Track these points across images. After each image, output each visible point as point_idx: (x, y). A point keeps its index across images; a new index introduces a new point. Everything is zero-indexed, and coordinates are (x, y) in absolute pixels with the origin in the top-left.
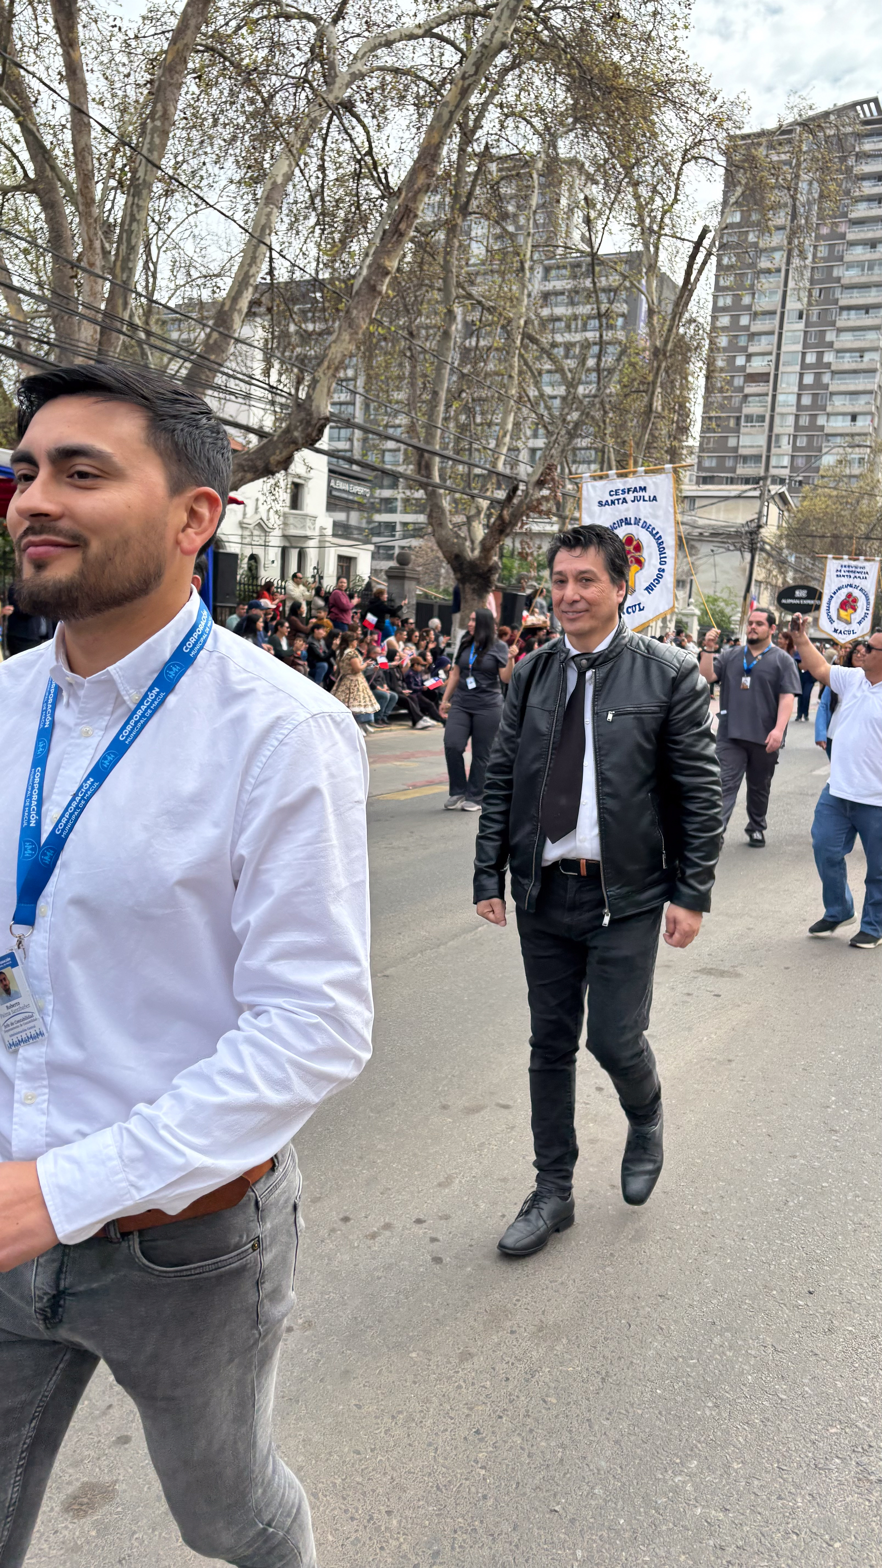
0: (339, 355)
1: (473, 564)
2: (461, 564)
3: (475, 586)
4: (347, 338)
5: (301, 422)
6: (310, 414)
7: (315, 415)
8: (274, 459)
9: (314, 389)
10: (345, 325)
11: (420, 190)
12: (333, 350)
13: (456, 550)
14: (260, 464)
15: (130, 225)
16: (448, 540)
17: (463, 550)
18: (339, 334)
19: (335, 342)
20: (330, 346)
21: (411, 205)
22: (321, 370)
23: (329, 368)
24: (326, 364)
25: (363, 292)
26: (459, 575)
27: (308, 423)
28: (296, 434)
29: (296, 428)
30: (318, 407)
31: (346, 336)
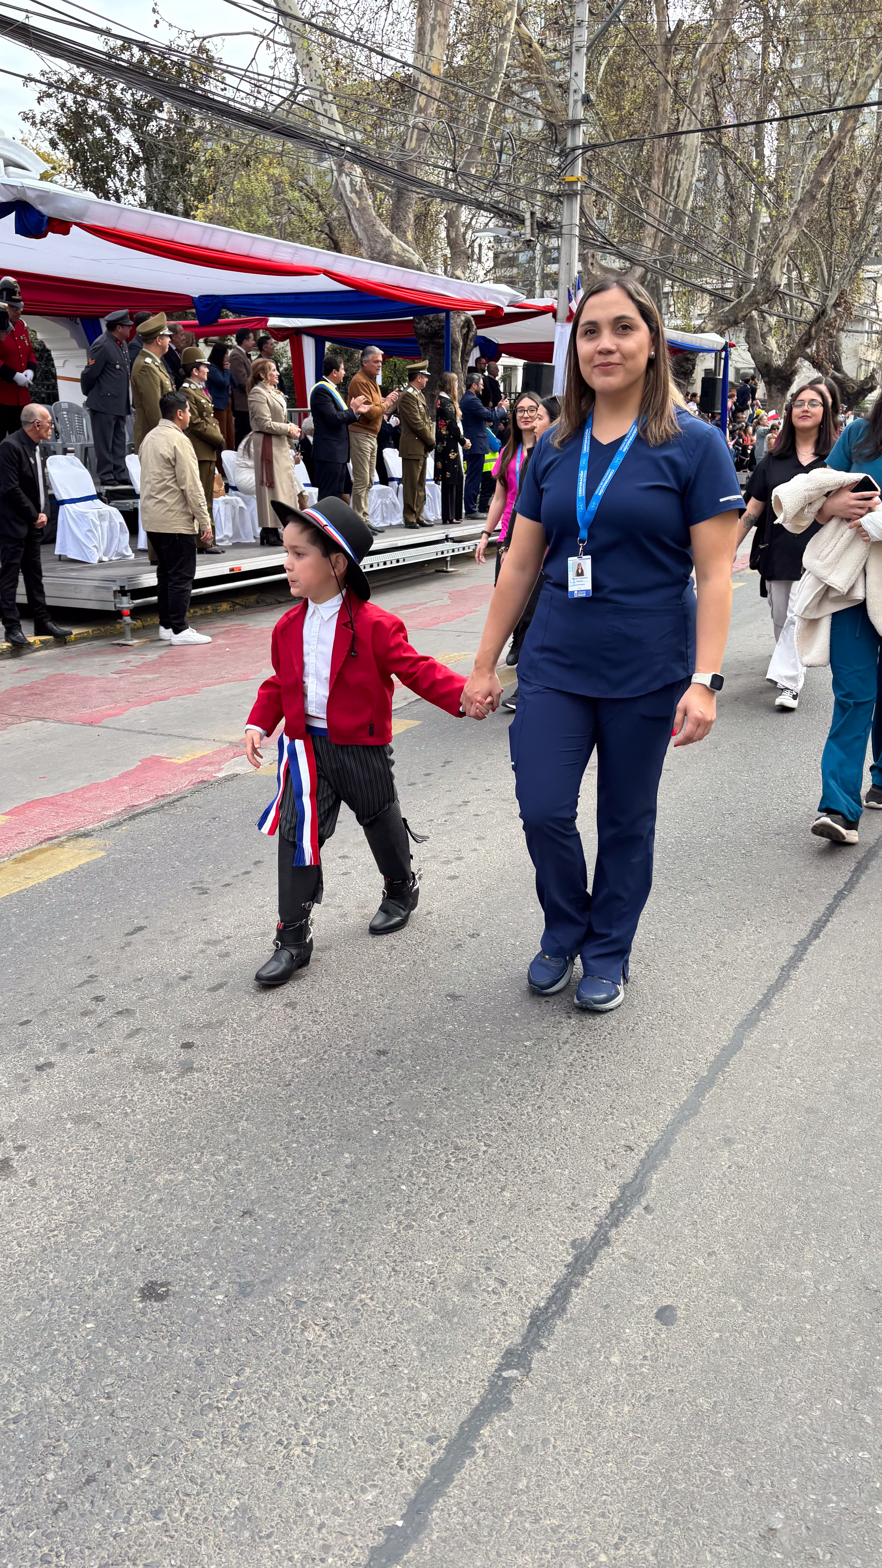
0: (789, 243)
1: (778, 370)
2: (769, 371)
3: (779, 386)
4: (795, 231)
5: (763, 289)
6: (769, 284)
7: (772, 284)
8: (740, 315)
9: (772, 267)
10: (794, 223)
11: (849, 131)
12: (785, 240)
13: (766, 360)
14: (732, 318)
15: (673, 173)
16: (760, 353)
17: (772, 359)
18: (790, 229)
19: (786, 234)
20: (783, 237)
21: (843, 141)
22: (777, 254)
23: (782, 252)
24: (780, 249)
25: (807, 200)
26: (767, 379)
27: (768, 290)
28: (759, 297)
29: (759, 294)
30: (774, 279)
31: (795, 230)
